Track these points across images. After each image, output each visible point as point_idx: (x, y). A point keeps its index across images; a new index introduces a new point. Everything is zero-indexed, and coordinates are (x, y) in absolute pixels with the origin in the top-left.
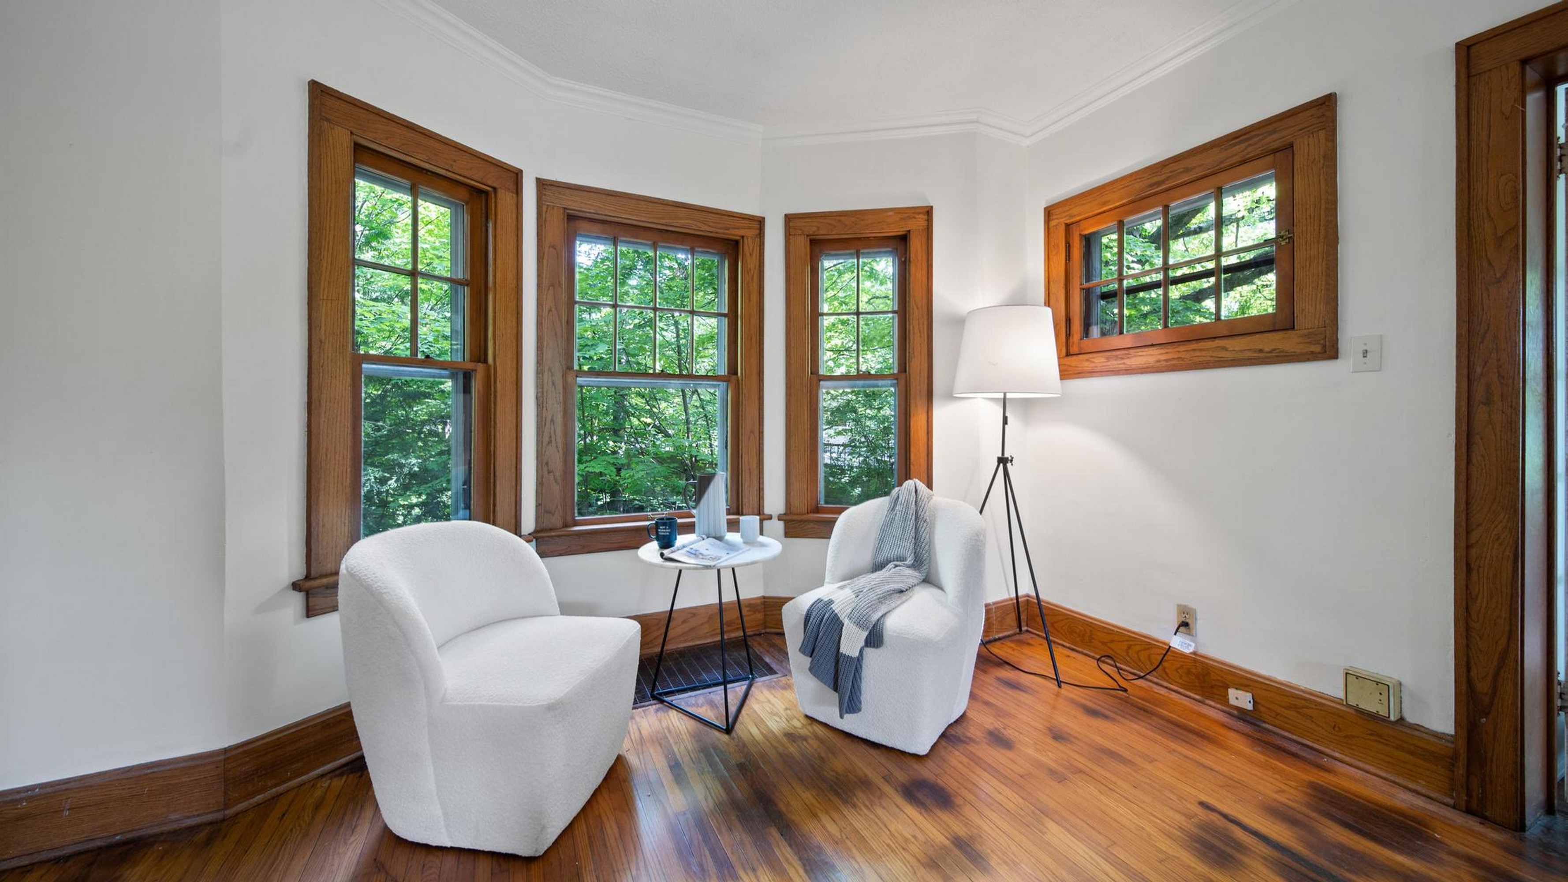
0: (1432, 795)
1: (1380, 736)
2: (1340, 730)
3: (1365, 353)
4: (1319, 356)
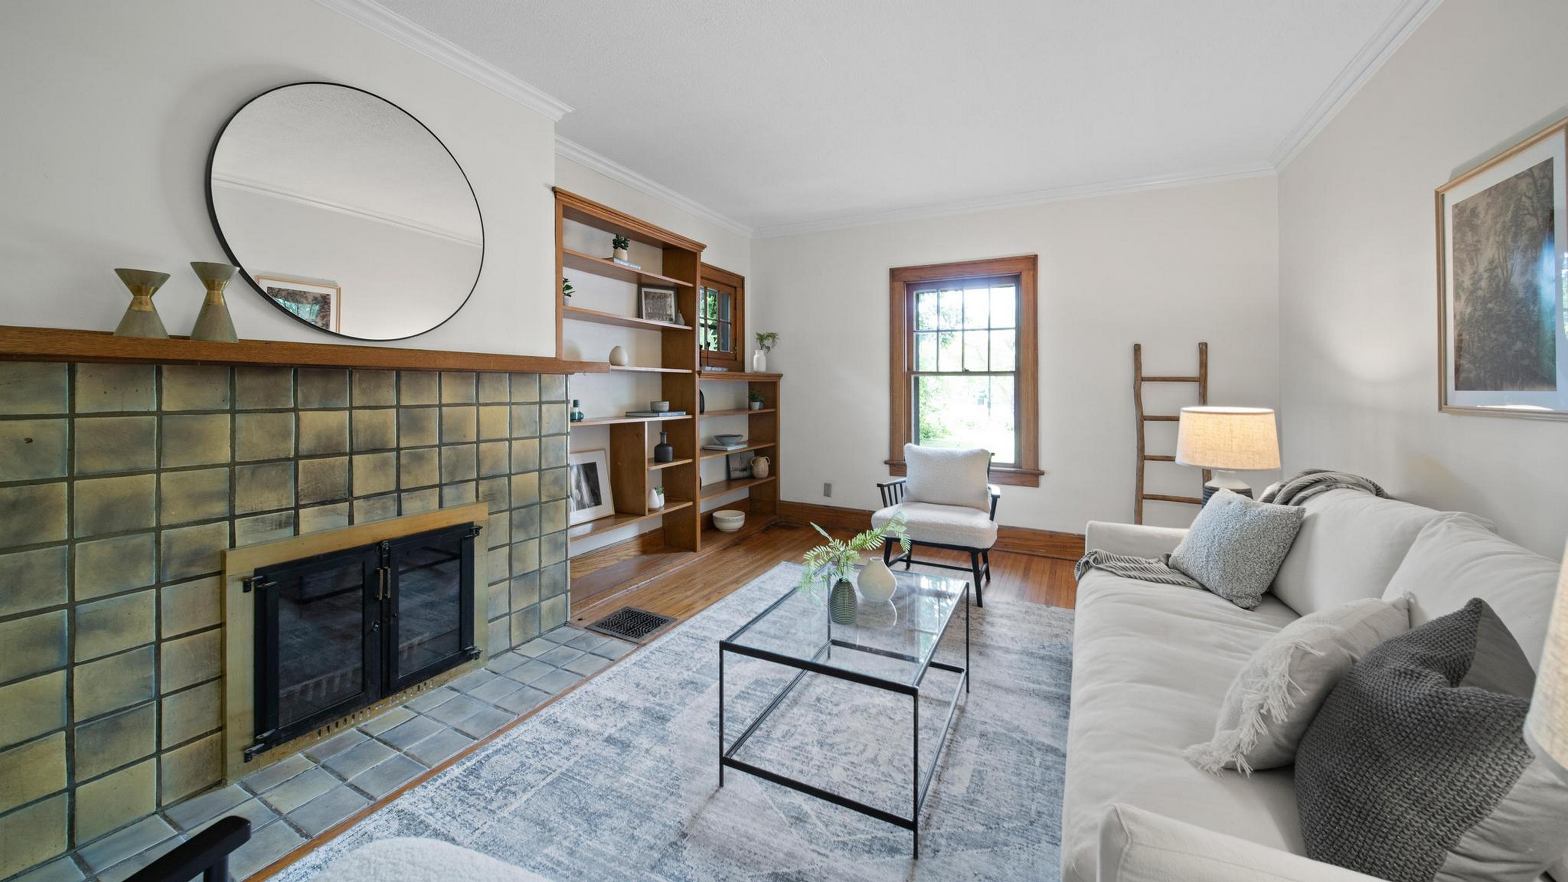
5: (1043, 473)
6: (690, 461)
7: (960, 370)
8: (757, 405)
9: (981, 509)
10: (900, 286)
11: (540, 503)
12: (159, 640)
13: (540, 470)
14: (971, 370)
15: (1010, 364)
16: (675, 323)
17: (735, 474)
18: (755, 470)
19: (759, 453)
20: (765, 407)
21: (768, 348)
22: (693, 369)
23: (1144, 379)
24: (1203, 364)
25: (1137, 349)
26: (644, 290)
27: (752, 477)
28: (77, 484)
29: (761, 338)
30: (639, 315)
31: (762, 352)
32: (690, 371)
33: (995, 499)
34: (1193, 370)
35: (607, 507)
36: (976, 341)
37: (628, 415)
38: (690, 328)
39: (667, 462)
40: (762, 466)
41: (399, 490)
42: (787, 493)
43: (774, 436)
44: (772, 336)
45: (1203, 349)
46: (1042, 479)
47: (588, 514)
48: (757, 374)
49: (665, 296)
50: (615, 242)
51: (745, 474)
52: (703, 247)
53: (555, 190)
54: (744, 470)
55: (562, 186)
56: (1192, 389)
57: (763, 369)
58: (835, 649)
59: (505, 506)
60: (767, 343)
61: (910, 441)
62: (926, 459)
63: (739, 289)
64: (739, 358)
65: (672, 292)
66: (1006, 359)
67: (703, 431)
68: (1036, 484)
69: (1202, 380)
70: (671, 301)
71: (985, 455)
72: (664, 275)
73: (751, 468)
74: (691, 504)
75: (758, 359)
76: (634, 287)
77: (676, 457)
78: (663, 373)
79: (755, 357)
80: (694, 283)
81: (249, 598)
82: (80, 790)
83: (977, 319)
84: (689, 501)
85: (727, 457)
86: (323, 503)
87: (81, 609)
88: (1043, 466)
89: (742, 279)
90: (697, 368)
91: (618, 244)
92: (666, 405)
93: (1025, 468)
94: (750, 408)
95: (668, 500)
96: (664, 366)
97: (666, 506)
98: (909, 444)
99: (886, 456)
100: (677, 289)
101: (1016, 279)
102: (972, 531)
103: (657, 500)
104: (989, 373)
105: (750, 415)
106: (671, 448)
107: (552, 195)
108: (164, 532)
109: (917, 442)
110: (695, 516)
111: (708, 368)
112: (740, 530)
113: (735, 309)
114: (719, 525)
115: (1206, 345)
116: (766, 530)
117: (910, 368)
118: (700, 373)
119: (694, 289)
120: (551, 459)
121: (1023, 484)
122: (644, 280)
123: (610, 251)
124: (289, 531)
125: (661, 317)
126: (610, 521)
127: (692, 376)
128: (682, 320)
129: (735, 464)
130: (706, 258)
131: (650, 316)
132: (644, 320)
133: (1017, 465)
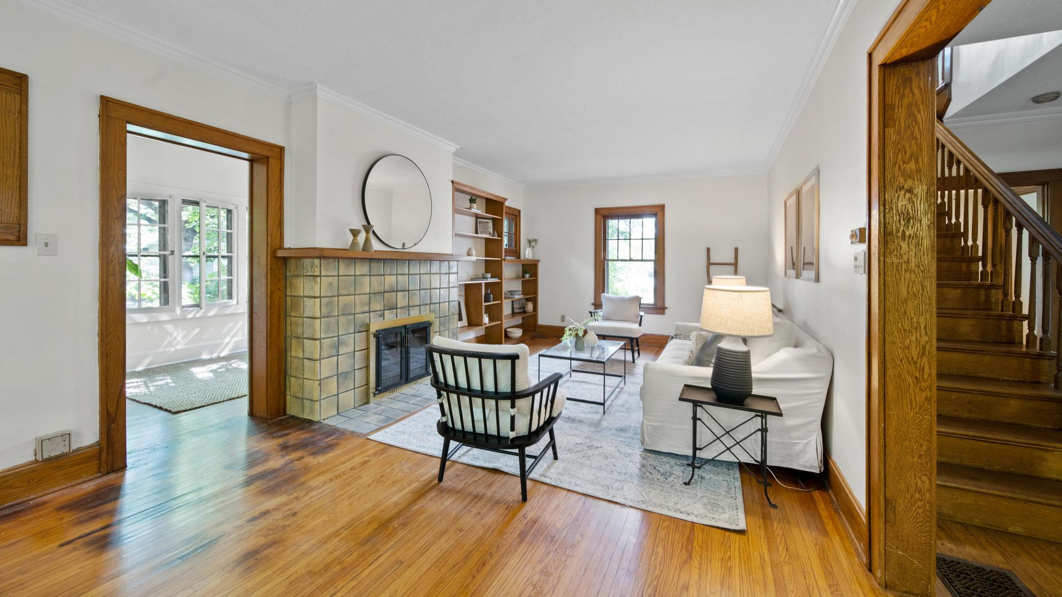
0: (91, 478)
1: (60, 467)
2: (33, 480)
3: (46, 244)
4: (15, 243)
5: (666, 308)
6: (500, 302)
7: (628, 259)
8: (527, 276)
9: (635, 322)
10: (599, 217)
11: (449, 316)
12: (355, 351)
13: (449, 302)
14: (634, 258)
15: (652, 257)
16: (493, 236)
17: (516, 311)
18: (526, 309)
19: (527, 300)
20: (531, 276)
21: (533, 247)
22: (501, 257)
23: (711, 264)
24: (736, 257)
25: (708, 250)
26: (479, 220)
27: (524, 312)
28: (340, 297)
29: (530, 242)
30: (477, 233)
31: (530, 249)
32: (500, 259)
33: (641, 317)
34: (732, 260)
35: (465, 322)
36: (636, 244)
37: (472, 280)
38: (500, 238)
39: (490, 302)
40: (530, 306)
41: (409, 306)
42: (542, 320)
43: (535, 292)
44: (535, 240)
45: (736, 250)
46: (666, 311)
47: (460, 324)
48: (528, 260)
49: (488, 222)
50: (470, 200)
51: (521, 311)
52: (506, 199)
53: (452, 182)
54: (520, 308)
55: (456, 180)
56: (732, 268)
57: (530, 257)
58: (573, 374)
59: (438, 316)
60: (533, 244)
61: (604, 292)
62: (610, 300)
63: (518, 217)
64: (518, 252)
65: (491, 221)
66: (650, 253)
67: (506, 287)
68: (663, 313)
69: (735, 264)
70: (491, 225)
71: (638, 299)
72: (486, 213)
73: (524, 308)
74: (500, 322)
75: (528, 253)
76: (474, 219)
77: (494, 300)
78: (486, 260)
79: (527, 251)
80: (502, 217)
81: (375, 339)
82: (339, 395)
83: (636, 234)
84: (499, 321)
85: (512, 301)
86: (390, 309)
87: (340, 337)
88: (667, 305)
89: (520, 211)
90: (503, 258)
91: (472, 201)
92: (489, 275)
93: (658, 305)
94: (523, 277)
95: (490, 320)
96: (486, 257)
97: (489, 323)
98: (603, 294)
99: (592, 301)
100: (493, 219)
101: (655, 215)
102: (631, 330)
103: (486, 319)
104: (642, 260)
105: (523, 281)
106: (492, 296)
107: (451, 184)
108: (356, 315)
109: (608, 293)
110: (502, 328)
111: (508, 257)
112: (520, 337)
113: (516, 226)
114: (510, 335)
115: (737, 249)
116: (532, 338)
117: (604, 258)
118: (504, 260)
119: (502, 220)
120: (453, 297)
121: (657, 313)
122: (478, 216)
123: (468, 205)
124: (382, 318)
125: (486, 233)
126: (466, 328)
127: (501, 261)
128: (496, 235)
129: (516, 306)
130: (507, 204)
131: (482, 233)
132: (479, 235)
133: (655, 304)
